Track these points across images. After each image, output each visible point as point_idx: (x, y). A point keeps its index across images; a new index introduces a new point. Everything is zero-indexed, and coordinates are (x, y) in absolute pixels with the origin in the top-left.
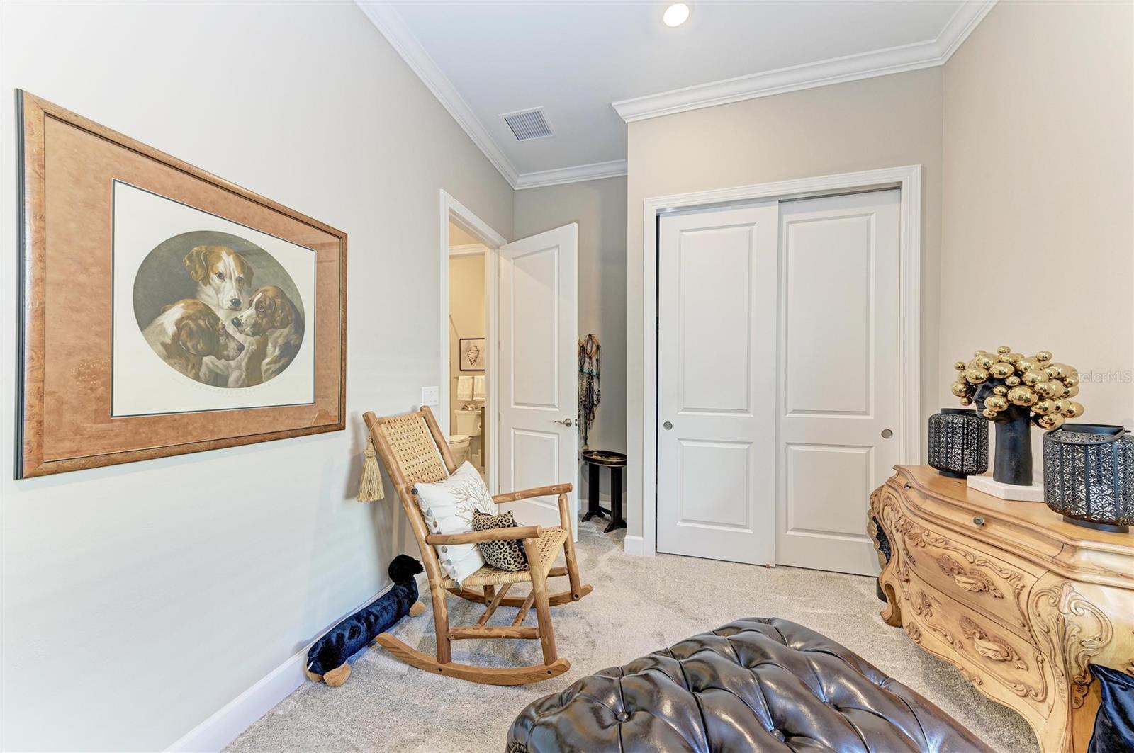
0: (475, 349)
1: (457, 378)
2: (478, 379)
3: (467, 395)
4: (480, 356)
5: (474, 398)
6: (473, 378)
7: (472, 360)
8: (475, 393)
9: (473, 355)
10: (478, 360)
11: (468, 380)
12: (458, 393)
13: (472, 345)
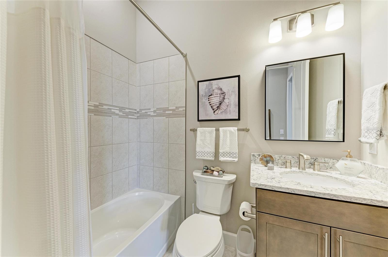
0: (219, 92)
1: (194, 130)
2: (225, 132)
3: (208, 153)
4: (226, 101)
5: (221, 159)
6: (217, 130)
7: (215, 107)
8: (221, 151)
9: (215, 100)
10: (223, 107)
11: (210, 133)
12: (198, 149)
13: (214, 87)
